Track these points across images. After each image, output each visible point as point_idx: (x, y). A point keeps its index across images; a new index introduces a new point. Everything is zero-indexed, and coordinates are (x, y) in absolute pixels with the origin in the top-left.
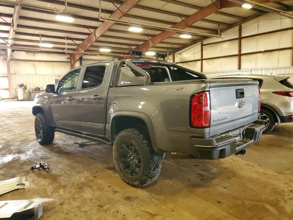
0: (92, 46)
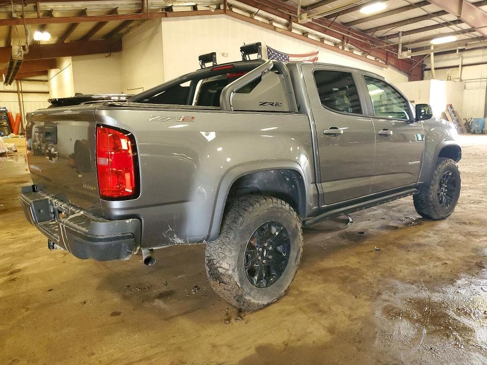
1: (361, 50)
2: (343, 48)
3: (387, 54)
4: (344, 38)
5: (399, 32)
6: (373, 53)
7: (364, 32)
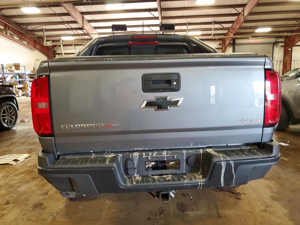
0: (241, 28)
1: (18, 37)
2: (6, 33)
3: (35, 41)
4: (6, 26)
5: (43, 29)
6: (26, 39)
7: (19, 25)
